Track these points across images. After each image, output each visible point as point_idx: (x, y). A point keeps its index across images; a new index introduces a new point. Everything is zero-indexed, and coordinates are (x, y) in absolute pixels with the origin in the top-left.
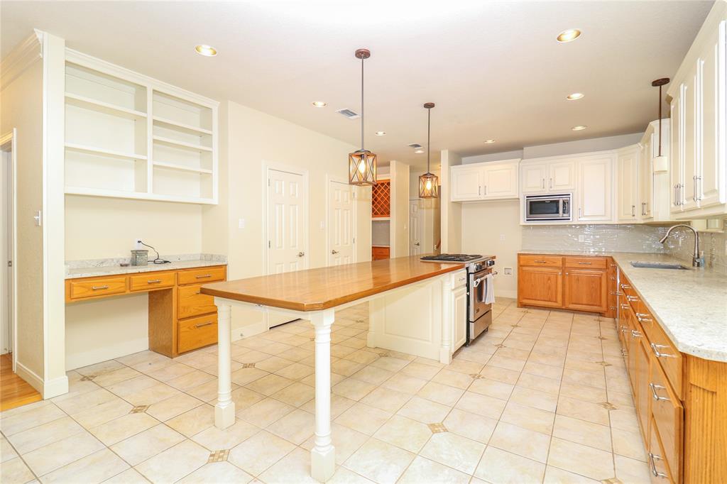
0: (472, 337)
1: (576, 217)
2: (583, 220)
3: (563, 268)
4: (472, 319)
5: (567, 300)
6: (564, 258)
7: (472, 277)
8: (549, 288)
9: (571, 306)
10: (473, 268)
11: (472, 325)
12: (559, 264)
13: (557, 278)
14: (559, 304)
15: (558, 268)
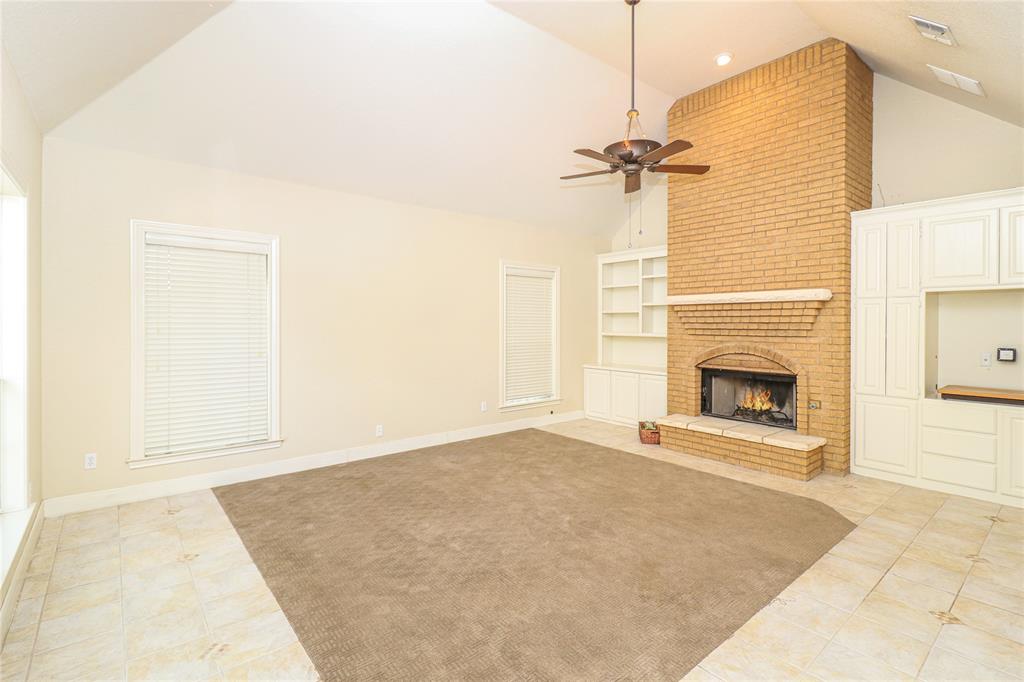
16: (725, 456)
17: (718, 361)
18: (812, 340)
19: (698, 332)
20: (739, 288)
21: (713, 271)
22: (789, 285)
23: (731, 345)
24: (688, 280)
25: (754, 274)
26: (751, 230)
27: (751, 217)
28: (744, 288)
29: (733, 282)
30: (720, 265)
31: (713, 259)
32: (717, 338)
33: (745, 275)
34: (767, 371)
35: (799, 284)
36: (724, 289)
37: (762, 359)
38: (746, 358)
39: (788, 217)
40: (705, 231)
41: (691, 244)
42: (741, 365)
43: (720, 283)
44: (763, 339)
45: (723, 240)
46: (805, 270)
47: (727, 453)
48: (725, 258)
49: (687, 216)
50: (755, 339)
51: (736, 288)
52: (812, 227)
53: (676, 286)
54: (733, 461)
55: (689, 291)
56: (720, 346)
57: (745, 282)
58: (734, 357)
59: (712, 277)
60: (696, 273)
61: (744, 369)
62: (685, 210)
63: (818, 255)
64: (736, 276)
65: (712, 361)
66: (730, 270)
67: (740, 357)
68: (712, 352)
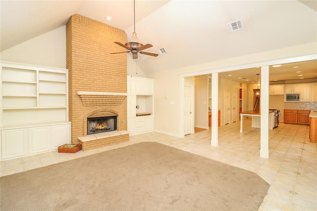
0: (276, 126)
1: (301, 100)
2: (304, 101)
3: (298, 113)
4: (276, 122)
5: (298, 121)
6: (298, 111)
7: (276, 114)
8: (293, 118)
9: (300, 123)
10: (276, 112)
11: (276, 124)
12: (296, 112)
13: (296, 116)
14: (296, 122)
15: (296, 113)
16: (109, 144)
17: (95, 115)
18: (121, 106)
19: (88, 105)
20: (102, 90)
21: (93, 84)
22: (116, 91)
23: (100, 109)
24: (83, 85)
25: (107, 87)
26: (106, 73)
27: (105, 69)
28: (104, 91)
29: (100, 89)
30: (95, 82)
31: (93, 80)
32: (95, 107)
33: (104, 87)
34: (110, 115)
35: (118, 91)
36: (97, 90)
37: (109, 112)
38: (104, 112)
39: (116, 73)
40: (90, 69)
41: (84, 72)
42: (103, 115)
43: (95, 88)
44: (109, 106)
45: (96, 74)
46: (119, 88)
47: (109, 142)
48: (97, 80)
49: (82, 61)
50: (107, 106)
51: (101, 90)
52: (121, 77)
53: (77, 87)
54: (111, 144)
55: (83, 90)
56: (96, 109)
57: (104, 89)
58: (100, 113)
59: (92, 86)
60: (86, 83)
61: (104, 116)
62: (80, 59)
63: (122, 84)
64: (101, 87)
65: (93, 115)
66: (99, 84)
67: (103, 112)
68: (94, 112)
